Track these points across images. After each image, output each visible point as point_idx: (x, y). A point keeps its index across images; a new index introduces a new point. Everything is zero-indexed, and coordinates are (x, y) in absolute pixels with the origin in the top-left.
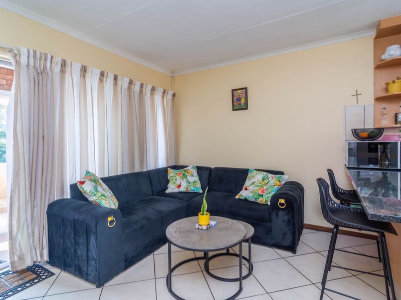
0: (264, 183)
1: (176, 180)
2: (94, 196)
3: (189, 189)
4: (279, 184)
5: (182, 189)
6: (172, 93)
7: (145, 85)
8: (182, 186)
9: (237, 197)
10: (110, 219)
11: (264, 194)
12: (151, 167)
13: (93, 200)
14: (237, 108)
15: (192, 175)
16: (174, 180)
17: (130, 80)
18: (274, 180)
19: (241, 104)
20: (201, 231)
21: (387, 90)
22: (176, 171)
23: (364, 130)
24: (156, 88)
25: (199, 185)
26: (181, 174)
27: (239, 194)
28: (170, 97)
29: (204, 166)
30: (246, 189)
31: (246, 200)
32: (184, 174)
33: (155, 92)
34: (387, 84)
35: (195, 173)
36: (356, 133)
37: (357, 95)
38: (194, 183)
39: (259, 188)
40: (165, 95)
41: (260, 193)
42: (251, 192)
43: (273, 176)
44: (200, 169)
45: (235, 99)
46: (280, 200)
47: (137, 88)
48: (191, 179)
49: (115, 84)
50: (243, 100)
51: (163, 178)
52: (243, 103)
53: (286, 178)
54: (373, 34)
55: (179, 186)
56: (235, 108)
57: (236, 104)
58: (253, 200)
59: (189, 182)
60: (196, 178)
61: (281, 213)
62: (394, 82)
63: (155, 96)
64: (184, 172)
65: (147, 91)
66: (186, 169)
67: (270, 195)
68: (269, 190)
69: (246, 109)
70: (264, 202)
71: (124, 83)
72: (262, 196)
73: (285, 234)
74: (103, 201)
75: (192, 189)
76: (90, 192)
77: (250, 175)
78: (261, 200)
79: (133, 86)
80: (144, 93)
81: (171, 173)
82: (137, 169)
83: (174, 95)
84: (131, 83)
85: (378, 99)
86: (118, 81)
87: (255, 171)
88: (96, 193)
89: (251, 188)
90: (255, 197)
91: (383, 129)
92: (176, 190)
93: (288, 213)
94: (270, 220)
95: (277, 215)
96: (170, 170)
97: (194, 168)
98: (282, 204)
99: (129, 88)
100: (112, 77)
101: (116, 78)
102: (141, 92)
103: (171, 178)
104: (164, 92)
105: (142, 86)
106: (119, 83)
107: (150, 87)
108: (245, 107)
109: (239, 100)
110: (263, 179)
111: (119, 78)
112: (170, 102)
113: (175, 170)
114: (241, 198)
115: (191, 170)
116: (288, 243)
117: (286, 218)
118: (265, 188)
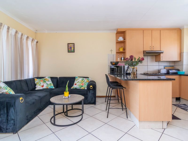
0: (82, 81)
1: (40, 83)
2: (6, 89)
3: (48, 87)
4: (88, 81)
5: (45, 87)
6: (37, 41)
7: (23, 35)
8: (44, 86)
9: (72, 88)
10: (21, 99)
11: (83, 85)
12: (26, 78)
13: (5, 91)
14: (70, 51)
15: (49, 81)
16: (39, 84)
17: (16, 30)
18: (86, 80)
19: (71, 50)
20: (66, 99)
21: (119, 50)
22: (40, 80)
23: (113, 62)
24: (29, 37)
25: (52, 85)
26: (42, 81)
27: (73, 87)
28: (35, 43)
29: (54, 77)
30: (75, 84)
31: (76, 89)
32: (44, 81)
33: (28, 39)
34: (119, 48)
35: (50, 80)
36: (111, 63)
37: (111, 51)
38: (50, 84)
39: (81, 83)
40: (33, 41)
41: (82, 85)
42: (78, 85)
43: (86, 79)
44: (52, 78)
45: (69, 47)
46: (91, 86)
47: (19, 36)
48: (48, 83)
49: (8, 32)
50: (73, 49)
51: (33, 83)
52: (72, 49)
53: (90, 79)
54: (115, 32)
55: (43, 86)
56: (69, 51)
57: (69, 49)
58: (79, 88)
59: (47, 84)
60: (51, 82)
61: (91, 91)
62: (121, 48)
63: (28, 41)
64: (44, 80)
65: (25, 38)
66: (44, 78)
67: (86, 85)
68: (85, 84)
69: (74, 52)
70: (83, 88)
71: (12, 32)
72: (82, 86)
73: (92, 98)
74: (11, 92)
75: (49, 87)
76: (4, 87)
77: (76, 79)
78: (82, 88)
79: (17, 34)
80: (23, 39)
81: (37, 81)
82: (19, 78)
83: (37, 42)
84: (16, 32)
85: (117, 53)
86: (10, 30)
87: (78, 77)
88: (7, 88)
89: (78, 84)
90: (80, 87)
91: (118, 62)
92: (41, 88)
93: (93, 91)
94: (87, 94)
95: (90, 92)
96: (36, 79)
97: (49, 77)
98: (91, 88)
99: (15, 35)
100: (7, 27)
101: (8, 28)
102: (21, 38)
103: (38, 83)
104: (33, 40)
105: (22, 35)
106: (10, 31)
107: (26, 36)
108: (73, 51)
109: (71, 48)
110: (82, 80)
111: (10, 28)
112: (35, 46)
113: (38, 79)
114: (74, 88)
115: (48, 78)
116: (93, 101)
117: (93, 92)
118: (83, 83)
